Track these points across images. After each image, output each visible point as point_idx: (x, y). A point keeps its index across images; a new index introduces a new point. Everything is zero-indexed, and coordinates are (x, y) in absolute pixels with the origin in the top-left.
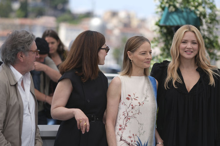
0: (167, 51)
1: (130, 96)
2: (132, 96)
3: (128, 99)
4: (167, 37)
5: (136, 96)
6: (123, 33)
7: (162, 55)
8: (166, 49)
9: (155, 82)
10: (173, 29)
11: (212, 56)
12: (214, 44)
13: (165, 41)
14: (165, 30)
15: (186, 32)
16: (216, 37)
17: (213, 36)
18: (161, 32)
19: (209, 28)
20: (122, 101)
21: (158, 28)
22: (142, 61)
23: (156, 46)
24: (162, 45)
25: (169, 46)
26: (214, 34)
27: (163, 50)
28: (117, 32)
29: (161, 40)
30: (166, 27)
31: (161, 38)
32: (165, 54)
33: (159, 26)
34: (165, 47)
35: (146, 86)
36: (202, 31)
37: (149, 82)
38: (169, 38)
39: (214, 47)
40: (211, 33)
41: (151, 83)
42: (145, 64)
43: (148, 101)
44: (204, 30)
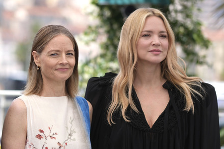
0: (111, 49)
1: (42, 131)
2: (47, 132)
3: (39, 137)
4: (111, 25)
5: (53, 131)
6: (32, 16)
7: (103, 56)
8: (111, 45)
9: (87, 106)
10: (123, 10)
11: (191, 57)
12: (195, 36)
13: (108, 32)
14: (108, 13)
15: (148, 17)
16: (199, 24)
17: (192, 22)
18: (101, 15)
19: (185, 7)
20: (29, 143)
21: (95, 9)
22: (52, 68)
23: (94, 40)
24: (104, 39)
25: (115, 41)
26: (195, 19)
27: (106, 47)
28: (22, 15)
29: (102, 30)
30: (110, 7)
31: (101, 27)
32: (109, 54)
33: (98, 5)
34: (109, 43)
35: (71, 113)
36: (173, 14)
37: (75, 107)
38: (115, 26)
39: (194, 41)
40: (188, 16)
41: (79, 108)
42: (56, 73)
43: (74, 140)
44: (176, 11)
